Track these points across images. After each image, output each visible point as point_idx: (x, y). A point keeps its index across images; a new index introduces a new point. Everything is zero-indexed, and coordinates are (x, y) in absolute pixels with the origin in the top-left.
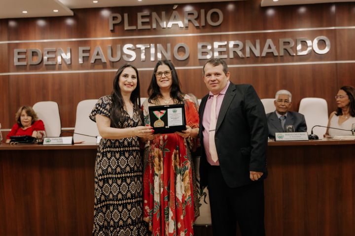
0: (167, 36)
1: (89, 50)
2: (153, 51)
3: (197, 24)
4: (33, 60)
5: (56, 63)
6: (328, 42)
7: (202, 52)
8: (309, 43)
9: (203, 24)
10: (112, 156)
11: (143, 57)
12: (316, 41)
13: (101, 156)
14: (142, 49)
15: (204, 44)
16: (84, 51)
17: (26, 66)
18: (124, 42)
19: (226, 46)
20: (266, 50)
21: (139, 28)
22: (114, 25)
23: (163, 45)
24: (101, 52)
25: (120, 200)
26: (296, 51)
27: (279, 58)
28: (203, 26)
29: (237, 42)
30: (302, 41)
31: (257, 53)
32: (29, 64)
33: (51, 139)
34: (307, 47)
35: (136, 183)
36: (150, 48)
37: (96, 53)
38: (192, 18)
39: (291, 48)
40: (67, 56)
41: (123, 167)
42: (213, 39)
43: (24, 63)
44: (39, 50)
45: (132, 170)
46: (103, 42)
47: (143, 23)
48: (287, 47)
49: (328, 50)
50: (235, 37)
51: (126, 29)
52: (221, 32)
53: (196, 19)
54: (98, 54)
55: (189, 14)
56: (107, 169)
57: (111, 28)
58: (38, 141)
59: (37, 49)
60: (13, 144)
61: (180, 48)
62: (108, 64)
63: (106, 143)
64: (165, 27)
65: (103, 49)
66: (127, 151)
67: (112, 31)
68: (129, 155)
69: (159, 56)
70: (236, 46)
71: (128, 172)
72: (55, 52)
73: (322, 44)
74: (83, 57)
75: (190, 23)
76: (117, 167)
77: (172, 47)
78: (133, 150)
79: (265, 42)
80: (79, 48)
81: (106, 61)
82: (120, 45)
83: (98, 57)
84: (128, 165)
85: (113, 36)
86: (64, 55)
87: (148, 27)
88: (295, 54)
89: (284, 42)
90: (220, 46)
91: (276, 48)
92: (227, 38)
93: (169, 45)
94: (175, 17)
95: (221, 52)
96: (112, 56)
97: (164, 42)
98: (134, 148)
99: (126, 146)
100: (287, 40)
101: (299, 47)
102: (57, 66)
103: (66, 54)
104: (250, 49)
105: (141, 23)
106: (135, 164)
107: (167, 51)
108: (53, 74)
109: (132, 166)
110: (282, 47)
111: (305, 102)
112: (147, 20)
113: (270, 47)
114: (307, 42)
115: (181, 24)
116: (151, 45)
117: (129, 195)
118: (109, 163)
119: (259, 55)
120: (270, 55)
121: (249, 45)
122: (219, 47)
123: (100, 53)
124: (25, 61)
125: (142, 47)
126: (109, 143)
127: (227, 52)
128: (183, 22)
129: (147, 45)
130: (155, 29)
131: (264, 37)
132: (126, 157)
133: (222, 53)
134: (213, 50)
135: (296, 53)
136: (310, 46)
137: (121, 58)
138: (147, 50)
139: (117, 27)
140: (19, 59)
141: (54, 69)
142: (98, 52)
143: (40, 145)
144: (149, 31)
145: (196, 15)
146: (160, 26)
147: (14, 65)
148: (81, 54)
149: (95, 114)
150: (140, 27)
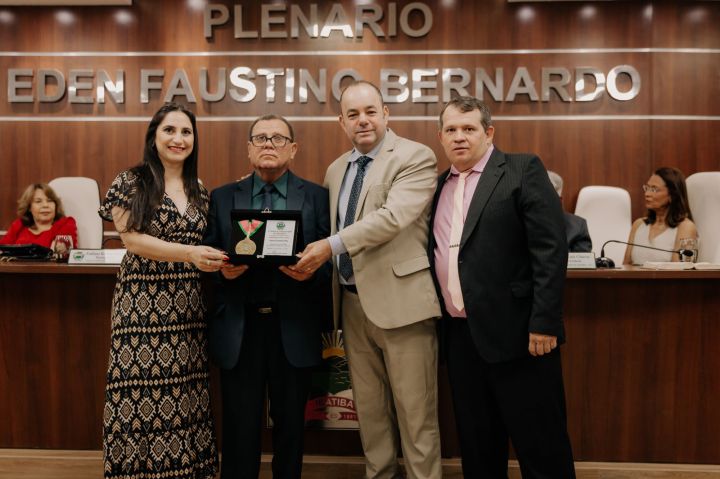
0: (320, 53)
1: (162, 77)
2: (290, 82)
3: (380, 32)
4: (46, 92)
5: (95, 99)
6: (636, 78)
7: (390, 89)
8: (600, 77)
9: (392, 31)
10: (140, 290)
11: (270, 93)
12: (613, 75)
13: (122, 290)
14: (268, 77)
15: (394, 72)
16: (151, 79)
17: (32, 103)
18: (233, 63)
19: (437, 78)
20: (515, 89)
21: (264, 35)
22: (214, 27)
23: (310, 72)
24: (186, 81)
25: (156, 377)
26: (574, 93)
27: (540, 105)
28: (392, 37)
29: (459, 71)
30: (586, 74)
31: (497, 93)
32: (39, 99)
33: (84, 252)
34: (596, 85)
35: (189, 345)
36: (285, 75)
37: (176, 83)
38: (371, 19)
39: (564, 86)
40: (117, 88)
41: (164, 313)
42: (411, 63)
43: (28, 98)
44: (59, 72)
45: (182, 319)
46: (190, 61)
47: (273, 26)
48: (557, 84)
49: (637, 93)
50: (455, 61)
51: (237, 36)
52: (427, 49)
53: (379, 22)
54: (179, 85)
55: (365, 11)
56: (129, 317)
57: (208, 33)
58: (57, 256)
59: (56, 70)
60: (5, 260)
61: (346, 79)
62: (200, 105)
63: (131, 265)
64: (316, 34)
65: (190, 74)
66: (172, 281)
67: (210, 40)
68: (177, 290)
69: (303, 93)
70: (456, 78)
71: (174, 323)
72: (92, 77)
73: (624, 80)
74: (149, 90)
75: (367, 29)
76: (150, 313)
77: (330, 76)
78: (185, 280)
79: (514, 73)
80: (142, 71)
81: (195, 101)
82: (224, 69)
83: (179, 92)
84: (173, 308)
85: (210, 51)
86: (110, 85)
87: (283, 34)
88: (571, 100)
89: (551, 75)
90: (425, 78)
91: (535, 85)
92: (440, 62)
93: (323, 72)
94: (337, 15)
95: (426, 89)
96: (208, 89)
97: (315, 65)
98: (187, 275)
99: (170, 272)
100: (556, 70)
101: (580, 85)
102: (95, 107)
103: (115, 84)
104: (485, 85)
105: (267, 26)
106: (189, 306)
107: (318, 84)
108: (87, 122)
109: (182, 311)
110: (546, 84)
111: (587, 193)
112: (281, 20)
113: (522, 84)
114: (597, 75)
115: (347, 30)
116: (288, 70)
117: (176, 368)
118: (134, 304)
119: (501, 99)
120: (523, 99)
121: (482, 77)
122: (422, 80)
123: (183, 83)
124: (30, 94)
125: (270, 74)
126: (136, 265)
127: (438, 90)
128: (353, 27)
129: (278, 70)
130: (295, 38)
131: (513, 63)
132: (170, 293)
133: (429, 91)
134: (410, 85)
135: (575, 98)
136: (601, 85)
137: (227, 95)
138: (280, 81)
139: (219, 33)
140: (17, 89)
141: (89, 113)
142: (180, 82)
143: (62, 265)
144: (284, 43)
145: (379, 14)
146: (306, 33)
147: (7, 102)
148: (145, 85)
149: (111, 207)
150: (266, 33)
